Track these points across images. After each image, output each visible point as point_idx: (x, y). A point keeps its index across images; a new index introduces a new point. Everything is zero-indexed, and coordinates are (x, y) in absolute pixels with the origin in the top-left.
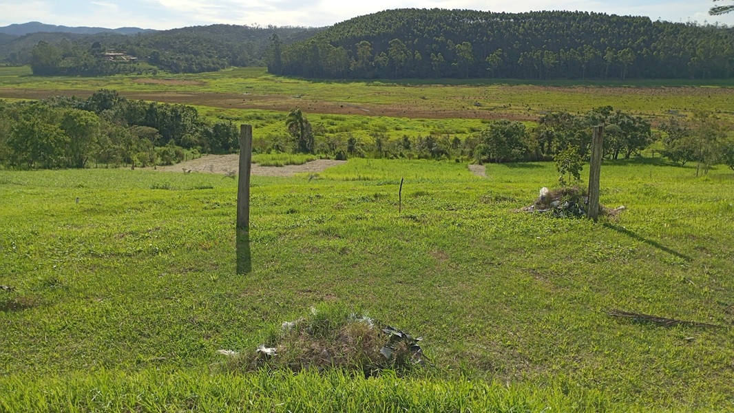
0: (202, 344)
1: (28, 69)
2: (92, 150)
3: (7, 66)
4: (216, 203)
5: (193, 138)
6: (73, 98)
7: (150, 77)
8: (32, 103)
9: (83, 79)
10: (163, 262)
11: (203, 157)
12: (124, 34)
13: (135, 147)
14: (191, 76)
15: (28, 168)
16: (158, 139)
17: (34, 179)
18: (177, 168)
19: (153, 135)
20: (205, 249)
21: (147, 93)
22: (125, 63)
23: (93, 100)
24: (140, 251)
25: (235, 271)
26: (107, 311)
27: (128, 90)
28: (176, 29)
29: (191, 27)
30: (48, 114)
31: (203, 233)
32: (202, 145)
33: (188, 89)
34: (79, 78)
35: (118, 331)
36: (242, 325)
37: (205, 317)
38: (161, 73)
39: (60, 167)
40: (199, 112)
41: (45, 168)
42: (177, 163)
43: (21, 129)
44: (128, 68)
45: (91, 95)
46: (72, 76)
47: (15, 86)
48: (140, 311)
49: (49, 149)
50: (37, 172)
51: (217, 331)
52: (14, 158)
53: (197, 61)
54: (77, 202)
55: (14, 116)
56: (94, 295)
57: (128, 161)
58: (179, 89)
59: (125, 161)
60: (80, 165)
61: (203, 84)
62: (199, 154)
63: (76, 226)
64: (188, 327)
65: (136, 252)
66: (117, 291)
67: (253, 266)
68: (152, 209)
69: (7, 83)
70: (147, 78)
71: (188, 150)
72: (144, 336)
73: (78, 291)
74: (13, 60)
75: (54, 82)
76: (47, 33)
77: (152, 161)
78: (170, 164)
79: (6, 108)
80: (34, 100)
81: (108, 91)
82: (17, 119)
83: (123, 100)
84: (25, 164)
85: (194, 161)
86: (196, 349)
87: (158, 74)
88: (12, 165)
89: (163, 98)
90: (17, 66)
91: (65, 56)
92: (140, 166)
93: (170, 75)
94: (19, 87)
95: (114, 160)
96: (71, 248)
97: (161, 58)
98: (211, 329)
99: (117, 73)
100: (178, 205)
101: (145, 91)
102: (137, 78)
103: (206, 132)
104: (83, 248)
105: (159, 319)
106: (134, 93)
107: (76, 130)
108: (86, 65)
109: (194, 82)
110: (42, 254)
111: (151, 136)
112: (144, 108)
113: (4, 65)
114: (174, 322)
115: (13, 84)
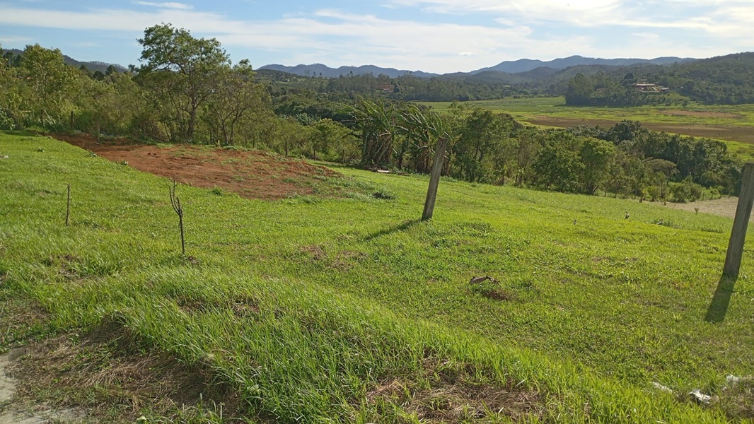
0: (641, 374)
1: (562, 99)
2: (603, 178)
3: (545, 96)
4: (715, 248)
5: (715, 176)
6: (597, 128)
7: (679, 108)
8: (559, 130)
9: (610, 109)
10: (629, 290)
11: (723, 199)
12: (659, 64)
13: (648, 179)
14: (727, 108)
15: (545, 189)
16: (674, 175)
17: (546, 199)
18: (689, 207)
19: (670, 169)
20: (678, 289)
21: (672, 125)
22: (655, 94)
23: (614, 130)
24: (611, 276)
25: (704, 317)
26: (565, 319)
27: (653, 121)
28: (719, 57)
29: (737, 54)
30: (571, 141)
31: (681, 273)
32: (725, 185)
33: (720, 122)
34: (606, 108)
35: (569, 339)
36: (691, 370)
37: (653, 351)
38: (694, 105)
39: (572, 191)
40: (729, 149)
41: (558, 190)
42: (691, 201)
43: (545, 154)
44: (657, 99)
45: (614, 126)
46: (600, 106)
47: (549, 115)
48: (593, 328)
49: (565, 174)
50: (551, 194)
51: (662, 368)
52: (535, 179)
53: (737, 92)
54: (574, 224)
55: (541, 141)
56: (559, 304)
57: (637, 193)
58: (709, 122)
59: (634, 192)
60: (590, 191)
61: (739, 118)
62: (719, 195)
63: (563, 243)
64: (633, 355)
65: (606, 276)
66: (579, 305)
67: (727, 317)
68: (642, 242)
69: (544, 112)
70: (675, 109)
71: (707, 189)
72: (591, 350)
73: (546, 297)
74: (551, 92)
75: (582, 112)
76: (586, 66)
77: (662, 196)
78: (683, 201)
79: (537, 134)
80: (561, 128)
81: (631, 122)
82: (544, 145)
83: (644, 131)
84: (543, 186)
85: (712, 202)
86: (634, 376)
87: (688, 106)
88: (532, 185)
89: (689, 130)
90: (554, 97)
91: (597, 88)
92: (649, 199)
93: (702, 106)
94: (553, 116)
95: (623, 190)
96: (552, 260)
97: (696, 88)
98: (656, 363)
99: (645, 104)
100: (670, 243)
101: (671, 122)
102: (664, 109)
103: (733, 171)
104: (561, 262)
105: (608, 339)
106: (658, 124)
107: (593, 158)
108: (615, 96)
109: (730, 115)
110: (528, 260)
111: (667, 170)
112: (666, 140)
113: (543, 95)
114: (622, 346)
115: (547, 112)
